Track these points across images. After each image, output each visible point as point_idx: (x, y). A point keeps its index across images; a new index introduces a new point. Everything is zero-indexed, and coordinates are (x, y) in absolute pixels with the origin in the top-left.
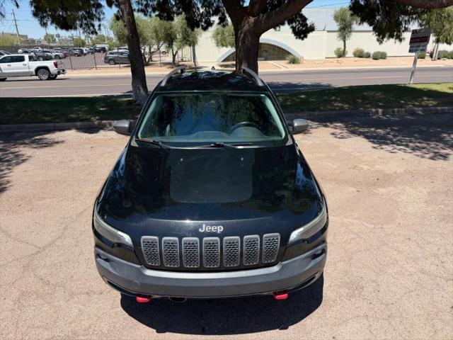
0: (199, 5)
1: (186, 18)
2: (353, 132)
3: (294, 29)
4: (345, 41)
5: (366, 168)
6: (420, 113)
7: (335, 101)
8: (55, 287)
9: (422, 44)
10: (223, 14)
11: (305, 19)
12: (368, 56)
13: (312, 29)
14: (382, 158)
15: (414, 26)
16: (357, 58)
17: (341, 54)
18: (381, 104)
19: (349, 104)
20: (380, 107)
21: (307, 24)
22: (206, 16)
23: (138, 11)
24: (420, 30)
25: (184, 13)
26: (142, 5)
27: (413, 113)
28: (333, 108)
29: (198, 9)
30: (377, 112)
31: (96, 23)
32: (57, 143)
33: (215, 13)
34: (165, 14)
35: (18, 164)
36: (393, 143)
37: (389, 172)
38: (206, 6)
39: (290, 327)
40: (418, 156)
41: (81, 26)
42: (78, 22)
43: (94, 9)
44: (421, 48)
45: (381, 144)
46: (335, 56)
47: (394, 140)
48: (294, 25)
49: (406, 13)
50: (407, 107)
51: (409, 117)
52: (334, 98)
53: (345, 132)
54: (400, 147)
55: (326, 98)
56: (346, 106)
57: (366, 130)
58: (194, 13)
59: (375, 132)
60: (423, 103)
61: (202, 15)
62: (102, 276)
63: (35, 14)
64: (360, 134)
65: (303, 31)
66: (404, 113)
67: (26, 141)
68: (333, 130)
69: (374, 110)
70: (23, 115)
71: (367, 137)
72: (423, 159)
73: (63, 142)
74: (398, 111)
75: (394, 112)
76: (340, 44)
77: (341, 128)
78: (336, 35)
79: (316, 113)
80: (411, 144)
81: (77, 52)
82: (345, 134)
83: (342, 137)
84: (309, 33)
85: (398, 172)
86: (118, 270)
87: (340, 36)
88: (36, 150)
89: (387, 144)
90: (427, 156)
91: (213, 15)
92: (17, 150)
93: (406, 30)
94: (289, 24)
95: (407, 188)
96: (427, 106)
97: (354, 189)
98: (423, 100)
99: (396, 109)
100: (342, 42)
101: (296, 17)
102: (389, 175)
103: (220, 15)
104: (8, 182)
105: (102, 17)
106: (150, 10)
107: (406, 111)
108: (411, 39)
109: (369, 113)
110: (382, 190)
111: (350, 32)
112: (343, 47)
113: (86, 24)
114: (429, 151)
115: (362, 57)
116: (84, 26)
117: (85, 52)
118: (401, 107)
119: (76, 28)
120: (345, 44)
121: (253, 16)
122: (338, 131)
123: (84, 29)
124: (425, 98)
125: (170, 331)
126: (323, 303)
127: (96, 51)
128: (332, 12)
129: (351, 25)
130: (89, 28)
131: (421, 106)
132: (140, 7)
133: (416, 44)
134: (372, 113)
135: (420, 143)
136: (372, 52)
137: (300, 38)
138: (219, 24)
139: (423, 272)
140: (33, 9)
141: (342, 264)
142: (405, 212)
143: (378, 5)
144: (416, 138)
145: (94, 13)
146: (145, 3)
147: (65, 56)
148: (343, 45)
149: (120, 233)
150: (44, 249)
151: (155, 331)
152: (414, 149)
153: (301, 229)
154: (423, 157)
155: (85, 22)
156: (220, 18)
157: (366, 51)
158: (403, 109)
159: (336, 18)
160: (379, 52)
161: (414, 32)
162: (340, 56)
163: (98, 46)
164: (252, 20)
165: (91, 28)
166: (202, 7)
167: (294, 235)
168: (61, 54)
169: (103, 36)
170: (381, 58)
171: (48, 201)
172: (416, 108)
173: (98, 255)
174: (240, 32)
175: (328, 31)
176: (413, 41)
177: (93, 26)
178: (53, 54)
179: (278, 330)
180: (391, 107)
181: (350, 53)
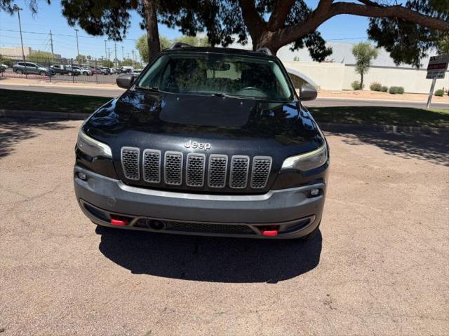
0: (221, 22)
1: (208, 34)
2: (366, 141)
3: (311, 51)
4: (362, 75)
5: (376, 167)
6: (436, 133)
7: (349, 116)
8: (35, 228)
9: (440, 70)
10: (244, 32)
11: (323, 42)
12: (385, 90)
13: (329, 52)
14: (393, 161)
15: (432, 52)
16: (373, 92)
17: (358, 87)
18: (395, 122)
19: (363, 119)
20: (395, 124)
21: (324, 47)
22: (227, 33)
23: (163, 22)
24: (438, 57)
25: (205, 29)
26: (167, 17)
27: (428, 132)
28: (346, 121)
29: (220, 26)
30: (391, 129)
31: (121, 30)
32: (68, 127)
33: (236, 31)
34: (188, 31)
35: (25, 138)
36: (406, 151)
37: (400, 172)
38: (227, 24)
39: (279, 283)
40: (432, 162)
41: (107, 33)
42: (105, 29)
43: (121, 18)
44: (439, 74)
45: (393, 151)
46: (352, 89)
47: (408, 150)
48: (312, 47)
49: (425, 39)
50: (423, 127)
51: (425, 135)
52: (347, 113)
53: (357, 141)
54: (413, 155)
55: (340, 113)
56: (359, 121)
57: (379, 141)
58: (216, 29)
59: (387, 143)
60: (440, 125)
61: (223, 32)
62: (79, 199)
63: (65, 14)
64: (372, 143)
65: (320, 54)
66: (419, 132)
67: (39, 125)
68: (345, 139)
69: (388, 126)
70: (41, 104)
71: (380, 146)
72: (438, 166)
73: (73, 127)
74: (413, 130)
75: (408, 130)
76: (358, 77)
77: (353, 138)
78: (353, 68)
79: (329, 124)
80: (425, 154)
81: (104, 70)
82: (356, 142)
83: (354, 144)
84: (326, 56)
85: (411, 172)
86: (94, 186)
87: (358, 69)
88: (46, 131)
89: (401, 152)
90: (443, 163)
91: (234, 33)
92: (28, 129)
93: (424, 55)
94: (307, 46)
95: (420, 186)
96: (444, 127)
97: (362, 182)
98: (439, 122)
99: (411, 128)
100: (359, 75)
101: (315, 40)
102: (400, 174)
103: (241, 33)
104: (12, 150)
105: (127, 25)
106: (173, 23)
107: (421, 130)
108: (429, 65)
109: (383, 129)
110: (392, 185)
111: (368, 66)
112: (360, 81)
113: (113, 31)
114: (444, 160)
115: (378, 91)
116: (110, 33)
117: (112, 71)
118: (417, 126)
119: (102, 34)
120: (362, 77)
121: (272, 31)
122: (350, 139)
123: (110, 35)
124: (442, 121)
125: (146, 273)
126: (319, 266)
127: (122, 72)
128: (351, 47)
129: (369, 59)
130: (114, 35)
131: (437, 127)
132: (165, 18)
133: (433, 71)
134: (386, 129)
135: (435, 153)
136: (389, 86)
137: (317, 60)
138: (239, 42)
139: (434, 250)
140: (63, 8)
141: (344, 236)
142: (416, 203)
143: (396, 31)
144: (431, 150)
145: (121, 21)
146: (169, 15)
147: (93, 73)
148: (360, 78)
149: (101, 144)
150: (33, 199)
151: (130, 271)
152: (428, 158)
153: (297, 158)
154: (437, 164)
155: (112, 29)
156: (240, 36)
157: (383, 85)
158: (419, 128)
159: (355, 52)
160: (396, 87)
161: (432, 59)
162: (356, 89)
163: (125, 67)
164: (270, 34)
165: (117, 35)
166: (224, 24)
167: (289, 163)
168: (89, 71)
169: (131, 60)
170: (398, 93)
171: (47, 166)
172: (432, 128)
173: (77, 174)
174: (258, 45)
175: (346, 65)
176: (431, 67)
177: (119, 33)
178: (82, 71)
179: (265, 283)
180: (406, 125)
181: (367, 88)
